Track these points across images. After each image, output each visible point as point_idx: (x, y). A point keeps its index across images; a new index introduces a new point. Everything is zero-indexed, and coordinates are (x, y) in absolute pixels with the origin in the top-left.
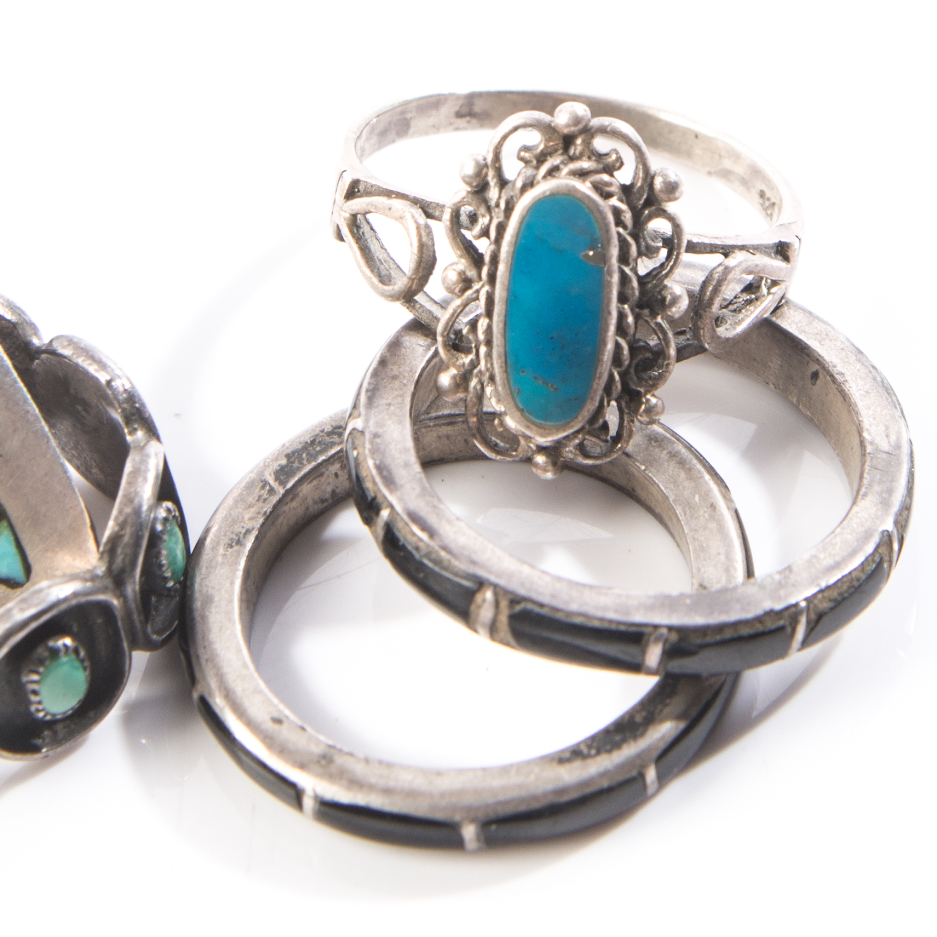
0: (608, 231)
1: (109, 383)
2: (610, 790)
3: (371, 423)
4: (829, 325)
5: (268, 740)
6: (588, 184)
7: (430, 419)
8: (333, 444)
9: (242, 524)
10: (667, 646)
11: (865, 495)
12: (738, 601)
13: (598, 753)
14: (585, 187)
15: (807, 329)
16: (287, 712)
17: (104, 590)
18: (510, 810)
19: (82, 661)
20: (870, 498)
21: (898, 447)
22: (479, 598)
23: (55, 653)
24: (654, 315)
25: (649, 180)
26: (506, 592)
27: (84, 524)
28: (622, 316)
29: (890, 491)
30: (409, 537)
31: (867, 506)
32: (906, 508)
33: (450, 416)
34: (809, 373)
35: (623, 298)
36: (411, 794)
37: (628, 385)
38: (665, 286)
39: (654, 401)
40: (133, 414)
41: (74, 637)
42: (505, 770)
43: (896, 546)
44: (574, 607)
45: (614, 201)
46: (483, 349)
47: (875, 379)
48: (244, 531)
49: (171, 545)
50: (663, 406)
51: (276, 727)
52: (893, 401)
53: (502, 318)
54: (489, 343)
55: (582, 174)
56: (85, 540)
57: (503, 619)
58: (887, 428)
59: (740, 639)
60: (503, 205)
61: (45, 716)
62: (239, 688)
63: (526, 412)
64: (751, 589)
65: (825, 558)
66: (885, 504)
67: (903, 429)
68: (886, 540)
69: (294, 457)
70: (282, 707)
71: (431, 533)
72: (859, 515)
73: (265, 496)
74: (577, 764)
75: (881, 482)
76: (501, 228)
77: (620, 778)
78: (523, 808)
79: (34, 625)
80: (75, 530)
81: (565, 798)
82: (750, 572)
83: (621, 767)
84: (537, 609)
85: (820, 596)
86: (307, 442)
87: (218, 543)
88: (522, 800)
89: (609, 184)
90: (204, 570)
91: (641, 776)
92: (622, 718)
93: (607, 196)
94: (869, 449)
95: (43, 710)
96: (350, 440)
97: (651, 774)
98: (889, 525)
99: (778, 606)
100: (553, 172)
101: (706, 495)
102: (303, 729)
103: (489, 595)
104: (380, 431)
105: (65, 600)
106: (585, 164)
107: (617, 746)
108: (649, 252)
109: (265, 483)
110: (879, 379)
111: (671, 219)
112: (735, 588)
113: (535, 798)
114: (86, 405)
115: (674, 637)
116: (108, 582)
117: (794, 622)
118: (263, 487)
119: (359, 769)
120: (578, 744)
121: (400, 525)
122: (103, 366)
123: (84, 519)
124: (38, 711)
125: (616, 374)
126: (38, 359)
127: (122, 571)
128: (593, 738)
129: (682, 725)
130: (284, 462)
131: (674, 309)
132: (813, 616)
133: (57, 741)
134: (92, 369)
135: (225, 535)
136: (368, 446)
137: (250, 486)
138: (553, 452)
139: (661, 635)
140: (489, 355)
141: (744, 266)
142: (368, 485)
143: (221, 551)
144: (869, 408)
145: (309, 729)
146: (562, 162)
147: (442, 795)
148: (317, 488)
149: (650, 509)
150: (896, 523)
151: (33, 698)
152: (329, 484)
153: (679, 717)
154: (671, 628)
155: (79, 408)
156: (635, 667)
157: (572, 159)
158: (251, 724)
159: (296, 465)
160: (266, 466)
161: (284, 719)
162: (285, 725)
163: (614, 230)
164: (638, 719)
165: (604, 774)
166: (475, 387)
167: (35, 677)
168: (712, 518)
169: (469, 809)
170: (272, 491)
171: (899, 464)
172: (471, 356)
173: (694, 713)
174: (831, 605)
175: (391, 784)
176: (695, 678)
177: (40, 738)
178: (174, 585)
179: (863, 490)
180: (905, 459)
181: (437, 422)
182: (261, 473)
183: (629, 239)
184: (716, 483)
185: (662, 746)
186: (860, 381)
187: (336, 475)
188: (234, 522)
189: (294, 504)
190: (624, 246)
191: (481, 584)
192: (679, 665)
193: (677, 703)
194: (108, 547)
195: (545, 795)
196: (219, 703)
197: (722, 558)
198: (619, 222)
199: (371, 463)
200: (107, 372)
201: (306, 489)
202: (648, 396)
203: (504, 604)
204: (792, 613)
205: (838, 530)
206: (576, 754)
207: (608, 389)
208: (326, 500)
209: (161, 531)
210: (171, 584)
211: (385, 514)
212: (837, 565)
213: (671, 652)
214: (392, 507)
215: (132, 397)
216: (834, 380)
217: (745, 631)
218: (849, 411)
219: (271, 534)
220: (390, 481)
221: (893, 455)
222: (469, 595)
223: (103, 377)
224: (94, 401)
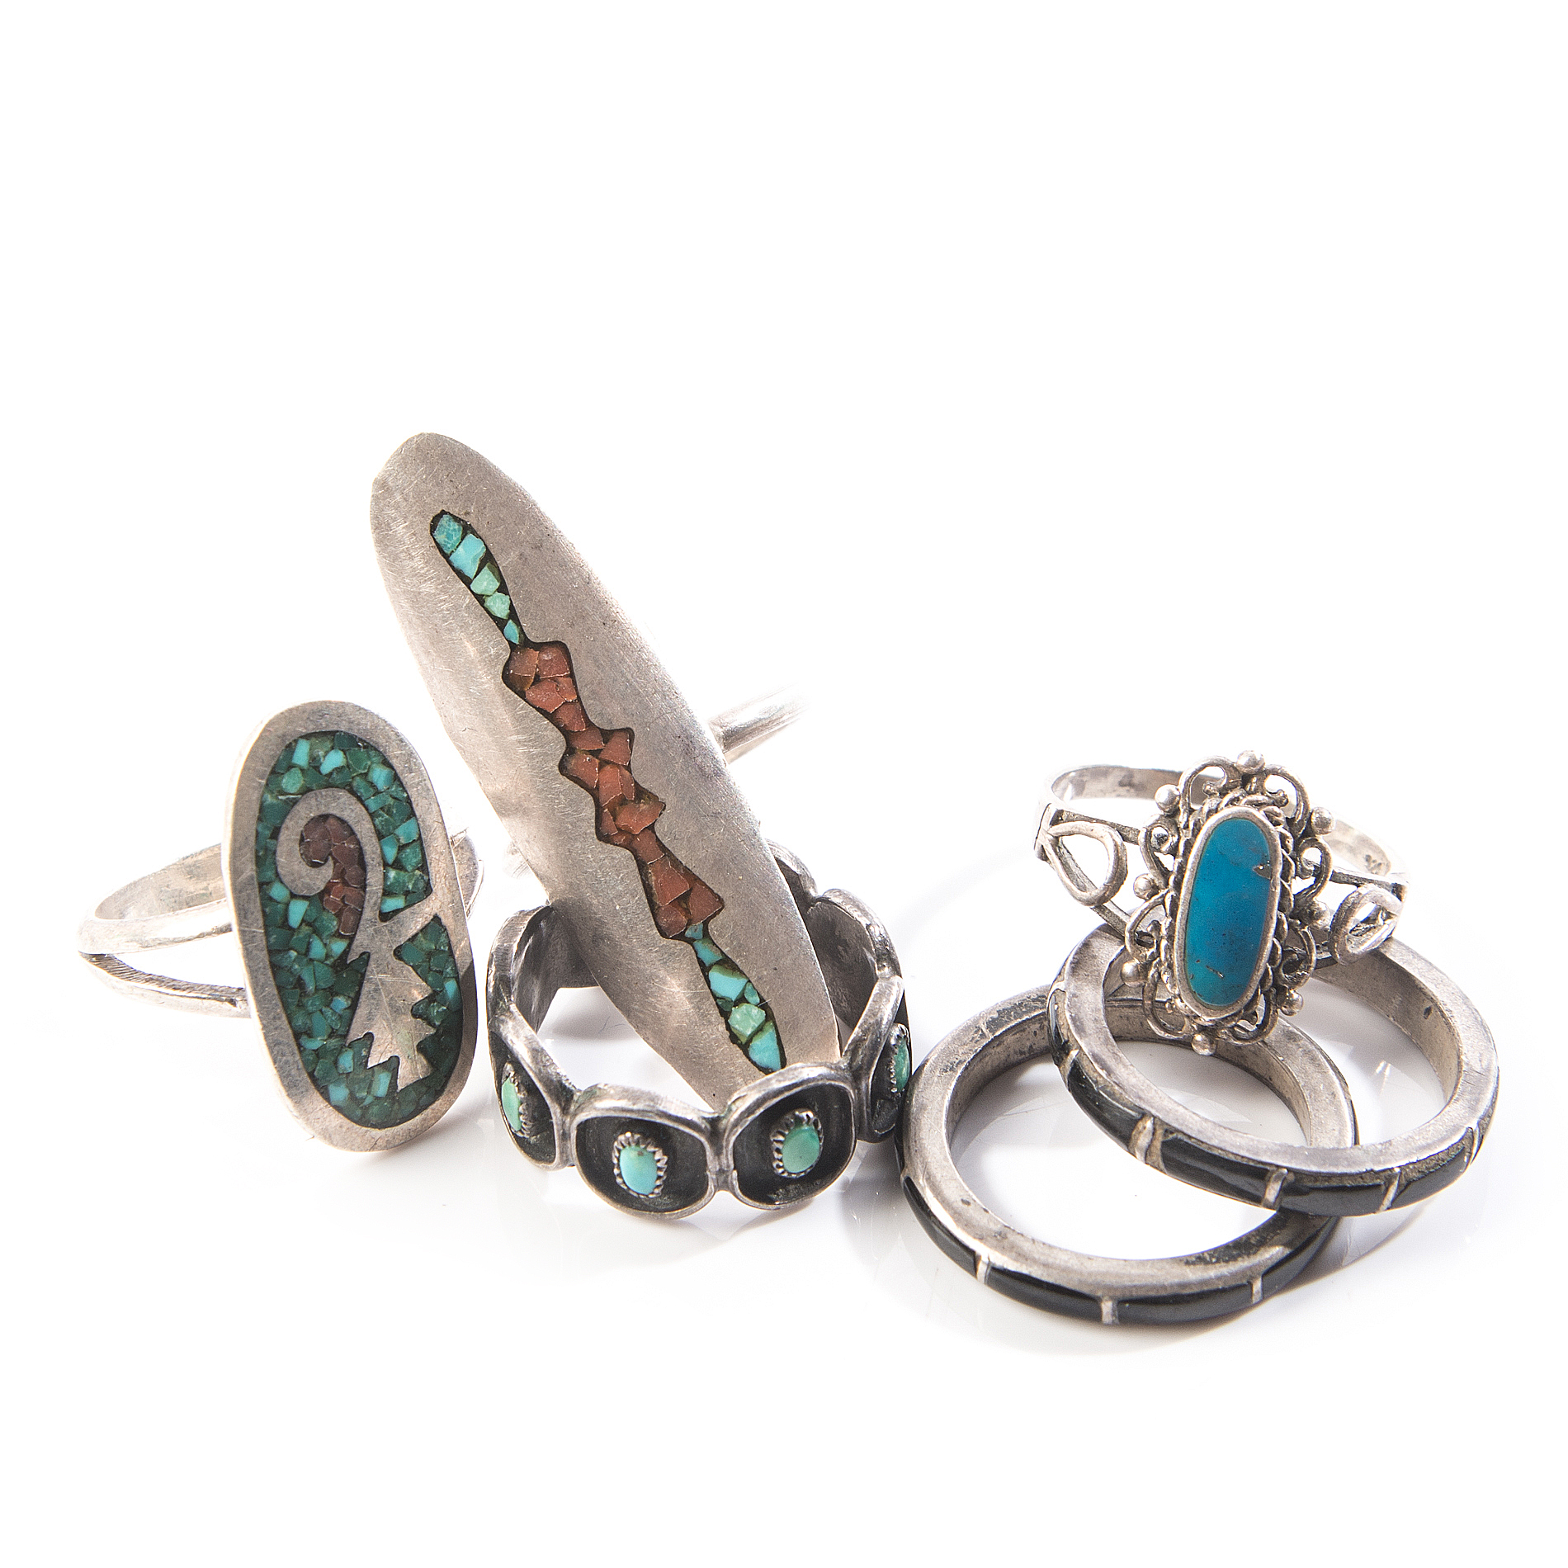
0: (1276, 851)
1: (868, 926)
2: (1223, 1291)
3: (1072, 986)
4: (1445, 975)
5: (957, 1216)
6: (1262, 812)
7: (1115, 1001)
8: (1036, 1008)
9: (957, 1056)
10: (1285, 1184)
11: (1457, 1100)
12: (1346, 1159)
13: (1218, 1261)
14: (1260, 815)
15: (1426, 974)
16: (974, 1197)
17: (844, 1080)
18: (1142, 1293)
19: (819, 1132)
20: (1461, 1102)
21: (1488, 1070)
22: (1140, 1125)
23: (799, 1121)
24: (1303, 925)
25: (1308, 815)
26: (1163, 1123)
27: (834, 1033)
28: (1279, 922)
29: (1477, 1101)
30: (1091, 1073)
31: (1457, 1109)
32: (1488, 1116)
33: (1132, 1000)
34: (1423, 1009)
35: (1281, 908)
36: (1066, 1270)
37: (1277, 981)
38: (1314, 903)
39: (1295, 996)
40: (884, 954)
41: (815, 1114)
42: (1142, 1263)
43: (1476, 1142)
44: (1215, 1142)
45: (1280, 829)
46: (1164, 943)
47: (1476, 1018)
48: (957, 1061)
49: (900, 1059)
50: (1302, 1002)
51: (965, 1206)
52: (1488, 1037)
53: (1185, 916)
54: (1171, 938)
55: (1258, 805)
56: (833, 1046)
57: (1158, 1144)
58: (1481, 1054)
59: (1343, 1189)
60: (1191, 826)
61: (783, 1172)
62: (938, 1175)
63: (1196, 995)
64: (1356, 1152)
65: (1419, 1139)
66: (1473, 1109)
67: (1494, 1058)
68: (1470, 1136)
69: (1004, 1013)
70: (971, 1193)
71: (1109, 1072)
72: (1450, 1113)
73: (978, 1039)
74: (1200, 1267)
75: (1471, 1093)
76: (1189, 845)
77: (1233, 1283)
78: (1152, 1294)
79: (787, 1094)
80: (825, 1036)
81: (1187, 1291)
82: (1356, 1142)
83: (1234, 1275)
84: (1186, 1139)
85: (1411, 1167)
86: (1016, 1004)
87: (936, 1068)
88: (1154, 1287)
89: (1277, 815)
90: (921, 1085)
91: (1250, 1285)
92: (1241, 1238)
93: (1276, 824)
94: (1465, 1068)
95: (782, 1167)
96: (1053, 997)
97: (1257, 1285)
98: (1474, 1125)
99: (1377, 1168)
100: (1232, 802)
101: (1331, 1084)
102: (986, 1211)
103: (1149, 1124)
104: (1078, 993)
105: (814, 1079)
106: (1259, 797)
107: (1234, 1258)
108: (1302, 873)
109: (979, 1029)
110: (1479, 1019)
111: (1322, 848)
112: (1345, 1149)
113: (1164, 1287)
114: (846, 944)
115: (1291, 1177)
116: (847, 1074)
117: (1389, 1183)
118: (976, 1032)
119: (1026, 1246)
120: (1203, 1253)
121: (1085, 1063)
122: (865, 914)
123: (834, 1030)
124: (778, 1167)
125: (1270, 970)
126: (813, 906)
127: (861, 1068)
128: (1215, 1250)
129: (1287, 1251)
130: (996, 1015)
131: (1319, 922)
132: (1404, 1182)
133: (788, 1198)
134: (856, 914)
135: (942, 1062)
136: (1067, 1002)
137: (966, 1029)
138: (1209, 1032)
139: (1282, 1174)
140: (1169, 948)
141: (1373, 894)
142: (1064, 1031)
143: (938, 1074)
144: (1469, 1039)
145: (990, 1212)
146: (1241, 795)
147: (1090, 1274)
148: (1018, 1040)
149: (1281, 1096)
150: (1479, 1124)
151: (776, 1155)
152: (1028, 1039)
153: (1285, 1245)
154: (1289, 1170)
155: (840, 948)
156: (1256, 1199)
157: (1249, 793)
158: (945, 1202)
159: (1005, 1019)
160: (981, 1017)
161: (972, 1202)
162: (972, 1206)
163: (1280, 851)
164: (1253, 1241)
165: (1219, 1278)
166: (1153, 976)
167: (781, 1138)
168: (1332, 1103)
169: (1110, 1288)
170: (983, 1035)
171: (1487, 1083)
172: (1153, 950)
173: (1298, 1244)
174: (1420, 1175)
175: (1051, 1260)
176: (1303, 1216)
177: (775, 1194)
178: (897, 1092)
179: (1456, 1096)
180: (1493, 1080)
181: (1121, 1003)
182: (976, 1021)
183: (1290, 860)
184: (1338, 1078)
185: (1270, 1264)
186: (1463, 1018)
187: (1035, 1033)
188: (951, 1054)
189: (998, 1049)
190: (1286, 864)
191: (1144, 1114)
192: (1292, 1202)
193: (1286, 1234)
194: (852, 1047)
195: (1172, 1286)
196: (921, 1184)
197: (1336, 1133)
198: (1284, 846)
199: (1068, 1014)
200: (868, 919)
201: (1010, 1039)
202: (1292, 991)
203: (1160, 1132)
204: (1388, 1176)
205: (1432, 1122)
206: (1200, 1259)
207: (1262, 982)
208: (1024, 1053)
209: (894, 1045)
210: (894, 1090)
211: (1074, 1053)
212: (1428, 1146)
213: (1287, 1190)
214: (1081, 1048)
215: (885, 942)
216: (1443, 1015)
217: (1348, 1183)
218: (1452, 1040)
219: (977, 1068)
220: (1081, 1030)
221: (1484, 1075)
222: (1133, 1123)
223: (864, 922)
224: (853, 942)
